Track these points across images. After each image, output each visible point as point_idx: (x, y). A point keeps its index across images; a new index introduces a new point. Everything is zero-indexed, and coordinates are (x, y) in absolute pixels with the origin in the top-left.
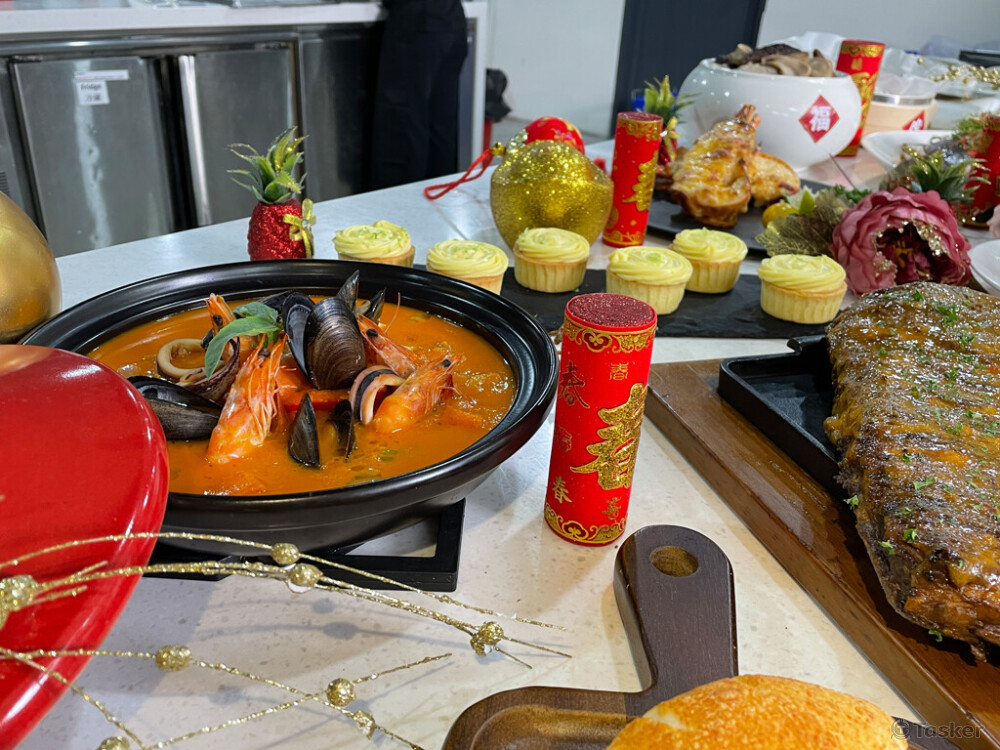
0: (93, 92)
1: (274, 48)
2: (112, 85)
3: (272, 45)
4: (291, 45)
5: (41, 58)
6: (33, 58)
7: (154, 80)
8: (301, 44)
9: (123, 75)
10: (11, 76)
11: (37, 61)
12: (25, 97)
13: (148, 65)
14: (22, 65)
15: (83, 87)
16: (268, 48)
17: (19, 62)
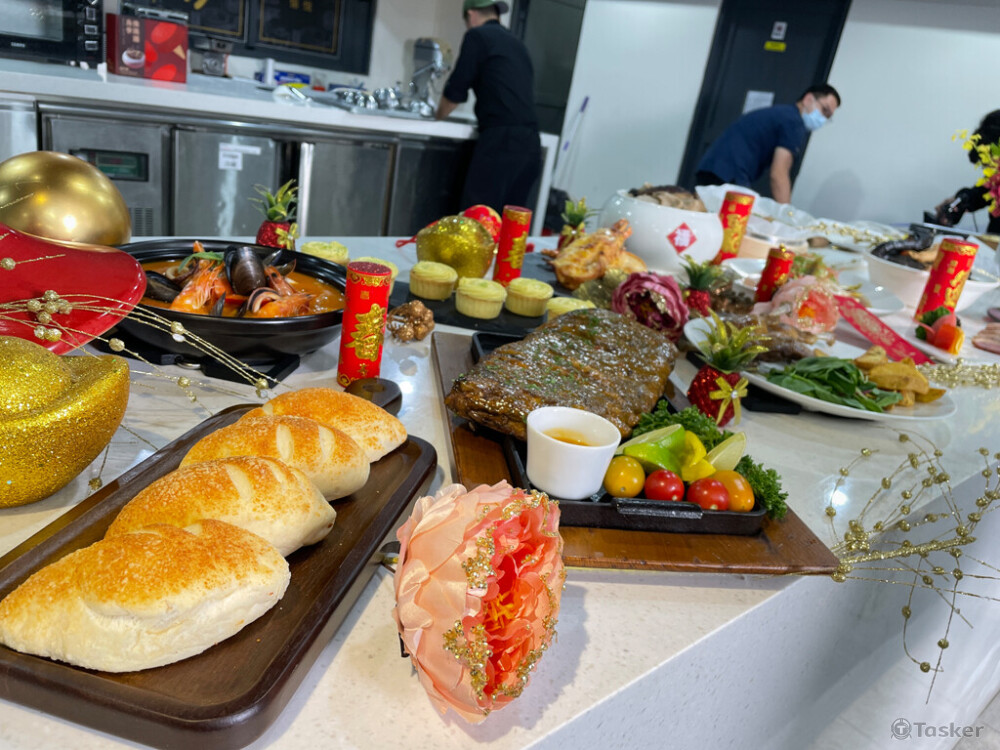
0: (231, 160)
1: (378, 148)
2: (248, 158)
3: (377, 145)
4: (392, 147)
5: (198, 129)
6: (191, 128)
7: (279, 158)
8: (399, 148)
9: (256, 151)
10: (172, 139)
11: (194, 131)
12: (180, 157)
13: (276, 148)
14: (182, 132)
15: (225, 156)
16: (373, 146)
17: (179, 129)
